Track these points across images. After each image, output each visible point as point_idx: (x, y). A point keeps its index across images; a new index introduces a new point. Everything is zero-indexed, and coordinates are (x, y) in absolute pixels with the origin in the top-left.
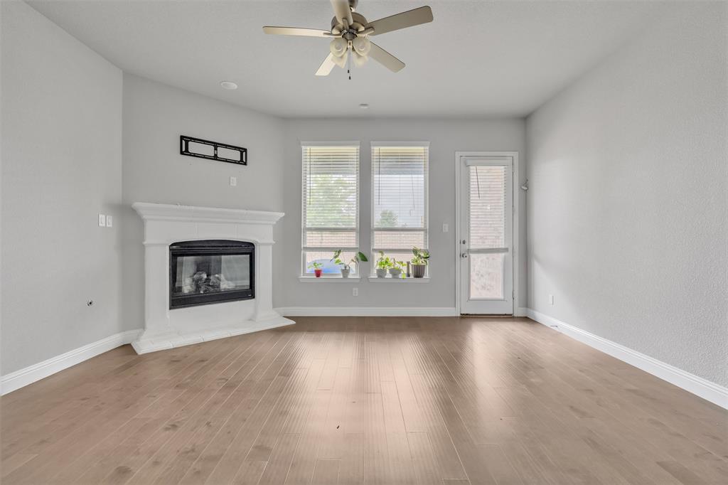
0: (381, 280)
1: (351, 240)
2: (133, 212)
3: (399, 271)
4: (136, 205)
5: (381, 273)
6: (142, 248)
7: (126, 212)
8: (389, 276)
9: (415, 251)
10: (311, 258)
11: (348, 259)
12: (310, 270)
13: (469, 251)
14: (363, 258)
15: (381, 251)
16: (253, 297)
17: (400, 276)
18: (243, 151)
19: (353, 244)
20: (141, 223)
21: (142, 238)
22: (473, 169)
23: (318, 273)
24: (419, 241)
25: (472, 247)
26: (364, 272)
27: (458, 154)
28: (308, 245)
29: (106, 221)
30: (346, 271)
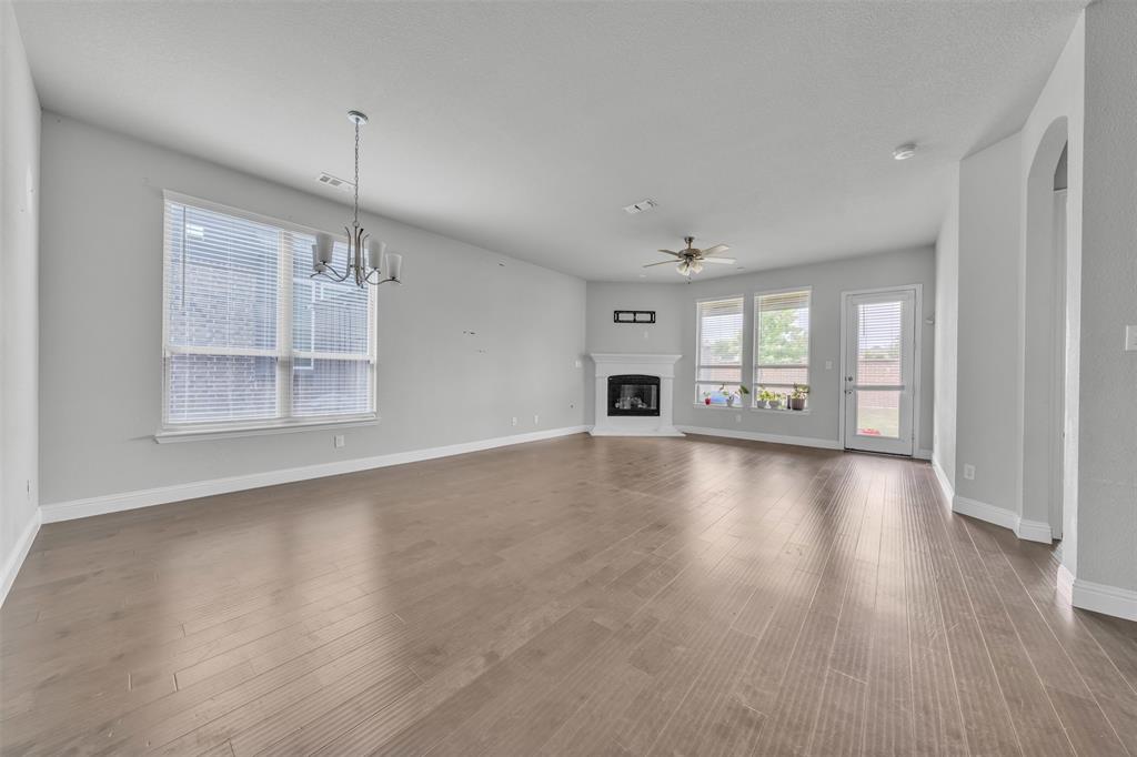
0: (761, 410)
1: (736, 375)
2: (591, 359)
3: (778, 403)
4: (592, 355)
5: (761, 405)
6: (594, 379)
7: (587, 359)
8: (768, 406)
9: (795, 386)
10: (703, 389)
11: (734, 390)
12: (703, 399)
13: (857, 388)
14: (745, 391)
15: (761, 385)
16: (659, 415)
17: (780, 407)
18: (652, 313)
19: (739, 379)
20: (594, 364)
21: (594, 373)
22: (861, 306)
23: (708, 402)
24: (802, 377)
25: (859, 384)
26: (746, 404)
27: (844, 294)
28: (702, 379)
29: (578, 364)
30: (730, 401)
